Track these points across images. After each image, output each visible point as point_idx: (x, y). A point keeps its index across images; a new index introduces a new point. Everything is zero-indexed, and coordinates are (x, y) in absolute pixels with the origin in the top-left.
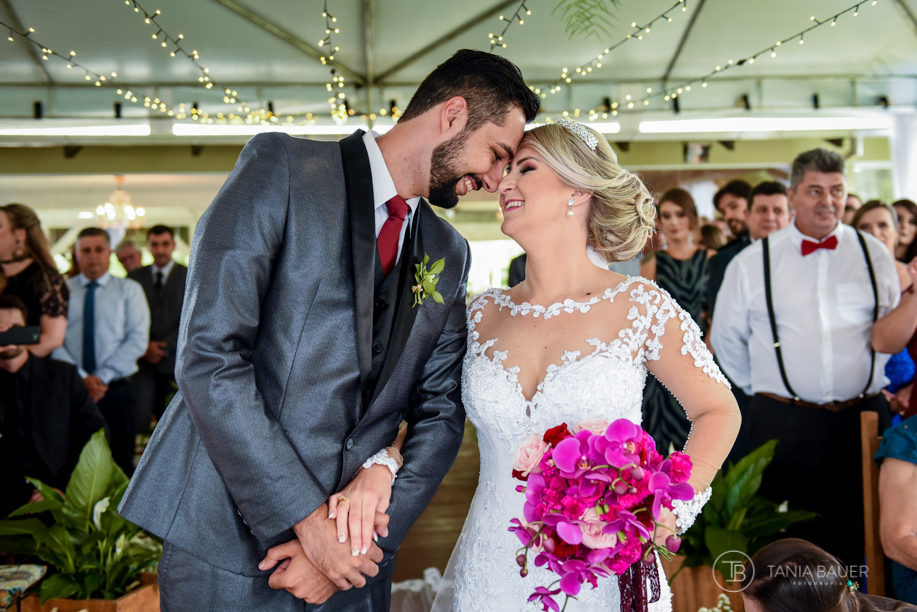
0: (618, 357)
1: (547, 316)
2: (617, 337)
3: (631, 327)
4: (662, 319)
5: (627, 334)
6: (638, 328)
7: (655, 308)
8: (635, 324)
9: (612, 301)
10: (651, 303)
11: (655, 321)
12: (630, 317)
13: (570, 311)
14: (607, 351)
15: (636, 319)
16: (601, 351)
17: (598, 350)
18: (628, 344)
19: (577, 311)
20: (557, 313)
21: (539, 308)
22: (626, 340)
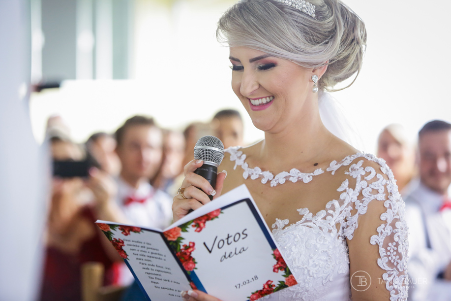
0: (320, 228)
1: (274, 184)
2: (324, 208)
3: (338, 198)
4: (368, 198)
5: (333, 205)
6: (344, 200)
7: (365, 183)
8: (342, 197)
9: (333, 173)
10: (363, 178)
11: (361, 196)
12: (339, 190)
13: (294, 180)
14: (311, 221)
15: (345, 191)
16: (306, 221)
17: (303, 219)
18: (332, 216)
19: (300, 181)
20: (282, 181)
21: (268, 175)
22: (331, 212)
